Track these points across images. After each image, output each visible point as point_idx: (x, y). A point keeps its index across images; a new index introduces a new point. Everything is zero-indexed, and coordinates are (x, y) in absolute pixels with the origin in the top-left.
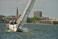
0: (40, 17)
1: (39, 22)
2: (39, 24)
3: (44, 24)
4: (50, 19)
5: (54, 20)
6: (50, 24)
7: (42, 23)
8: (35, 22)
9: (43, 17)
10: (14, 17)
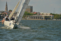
0: (31, 12)
1: (30, 17)
2: (30, 19)
3: (35, 19)
4: (42, 14)
5: (46, 15)
6: (41, 19)
7: (33, 18)
8: (26, 17)
9: (34, 12)
10: (4, 12)
